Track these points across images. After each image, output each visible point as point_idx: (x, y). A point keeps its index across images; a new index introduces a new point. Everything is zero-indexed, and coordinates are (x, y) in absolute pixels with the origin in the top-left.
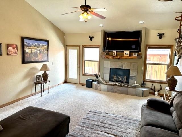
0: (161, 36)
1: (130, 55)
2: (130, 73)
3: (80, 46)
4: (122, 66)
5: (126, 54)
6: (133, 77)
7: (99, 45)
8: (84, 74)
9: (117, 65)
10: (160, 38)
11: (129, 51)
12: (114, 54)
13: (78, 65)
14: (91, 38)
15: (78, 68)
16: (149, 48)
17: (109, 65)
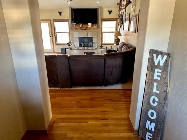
0: (110, 12)
1: (92, 26)
2: (93, 40)
3: (50, 20)
4: (87, 35)
5: (89, 26)
6: (95, 42)
7: (67, 19)
8: (57, 44)
9: (84, 34)
10: (110, 14)
11: (91, 24)
12: (81, 26)
13: (51, 37)
14: (60, 13)
15: (51, 40)
16: (103, 21)
17: (77, 34)
